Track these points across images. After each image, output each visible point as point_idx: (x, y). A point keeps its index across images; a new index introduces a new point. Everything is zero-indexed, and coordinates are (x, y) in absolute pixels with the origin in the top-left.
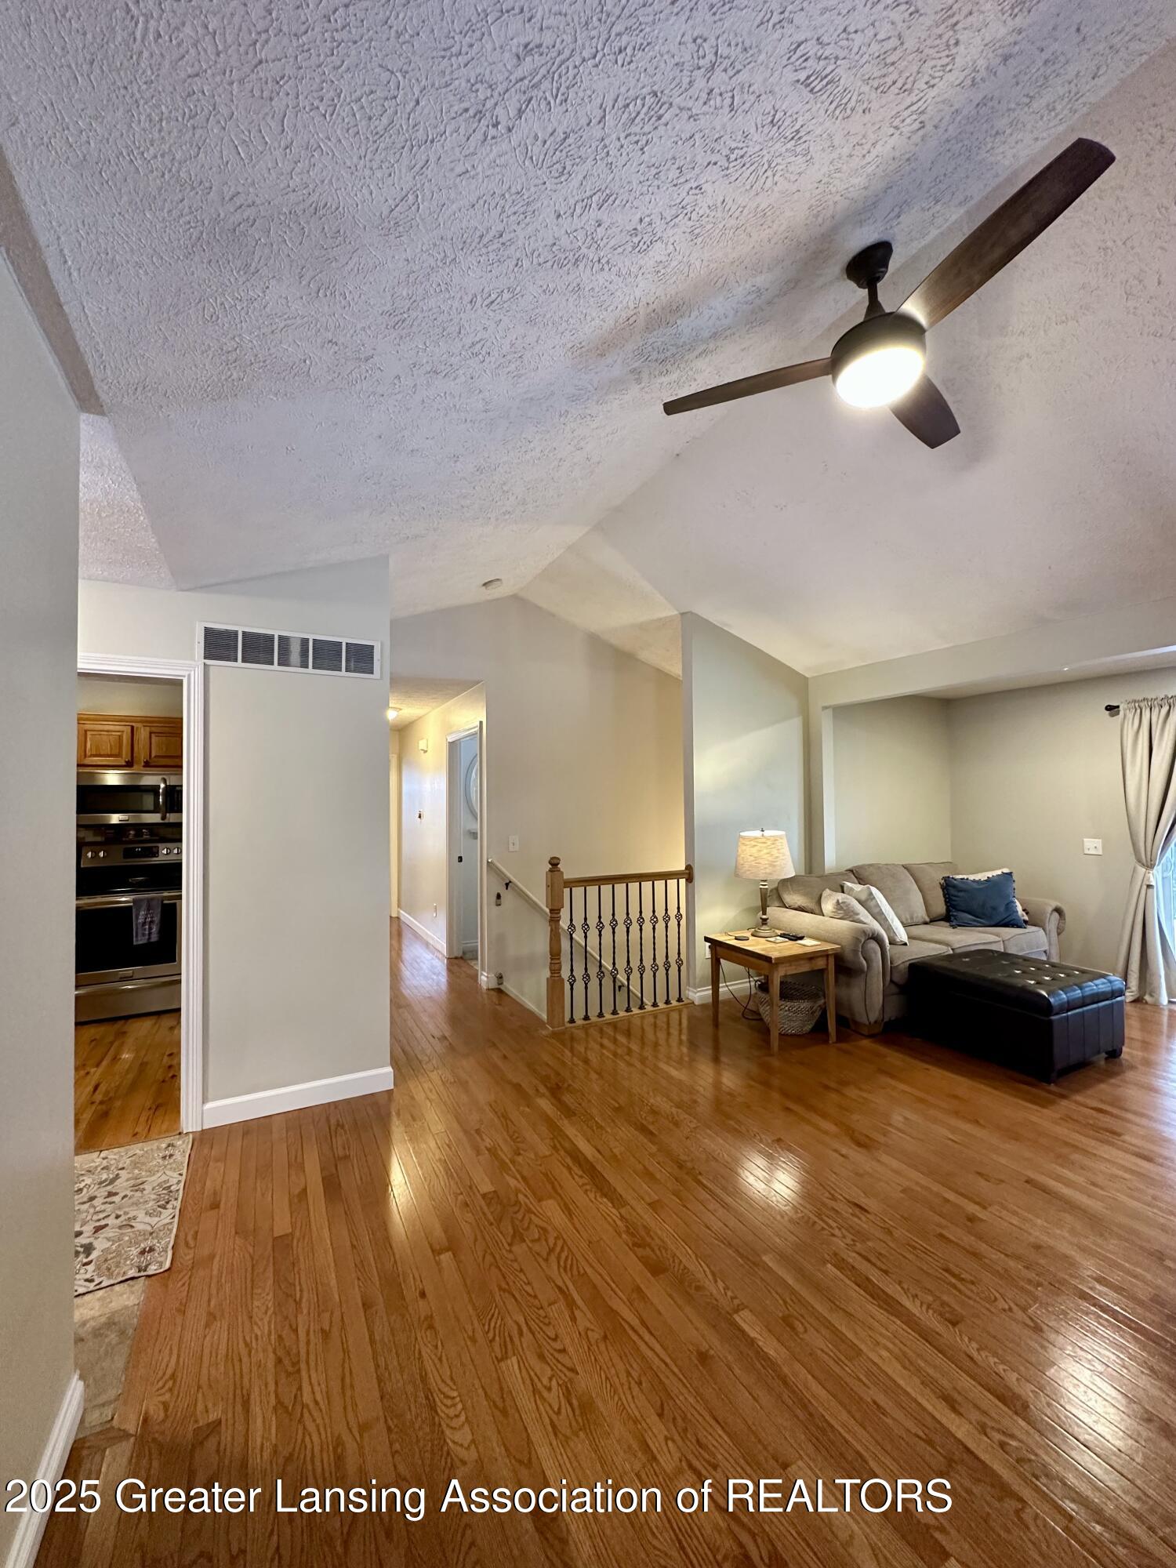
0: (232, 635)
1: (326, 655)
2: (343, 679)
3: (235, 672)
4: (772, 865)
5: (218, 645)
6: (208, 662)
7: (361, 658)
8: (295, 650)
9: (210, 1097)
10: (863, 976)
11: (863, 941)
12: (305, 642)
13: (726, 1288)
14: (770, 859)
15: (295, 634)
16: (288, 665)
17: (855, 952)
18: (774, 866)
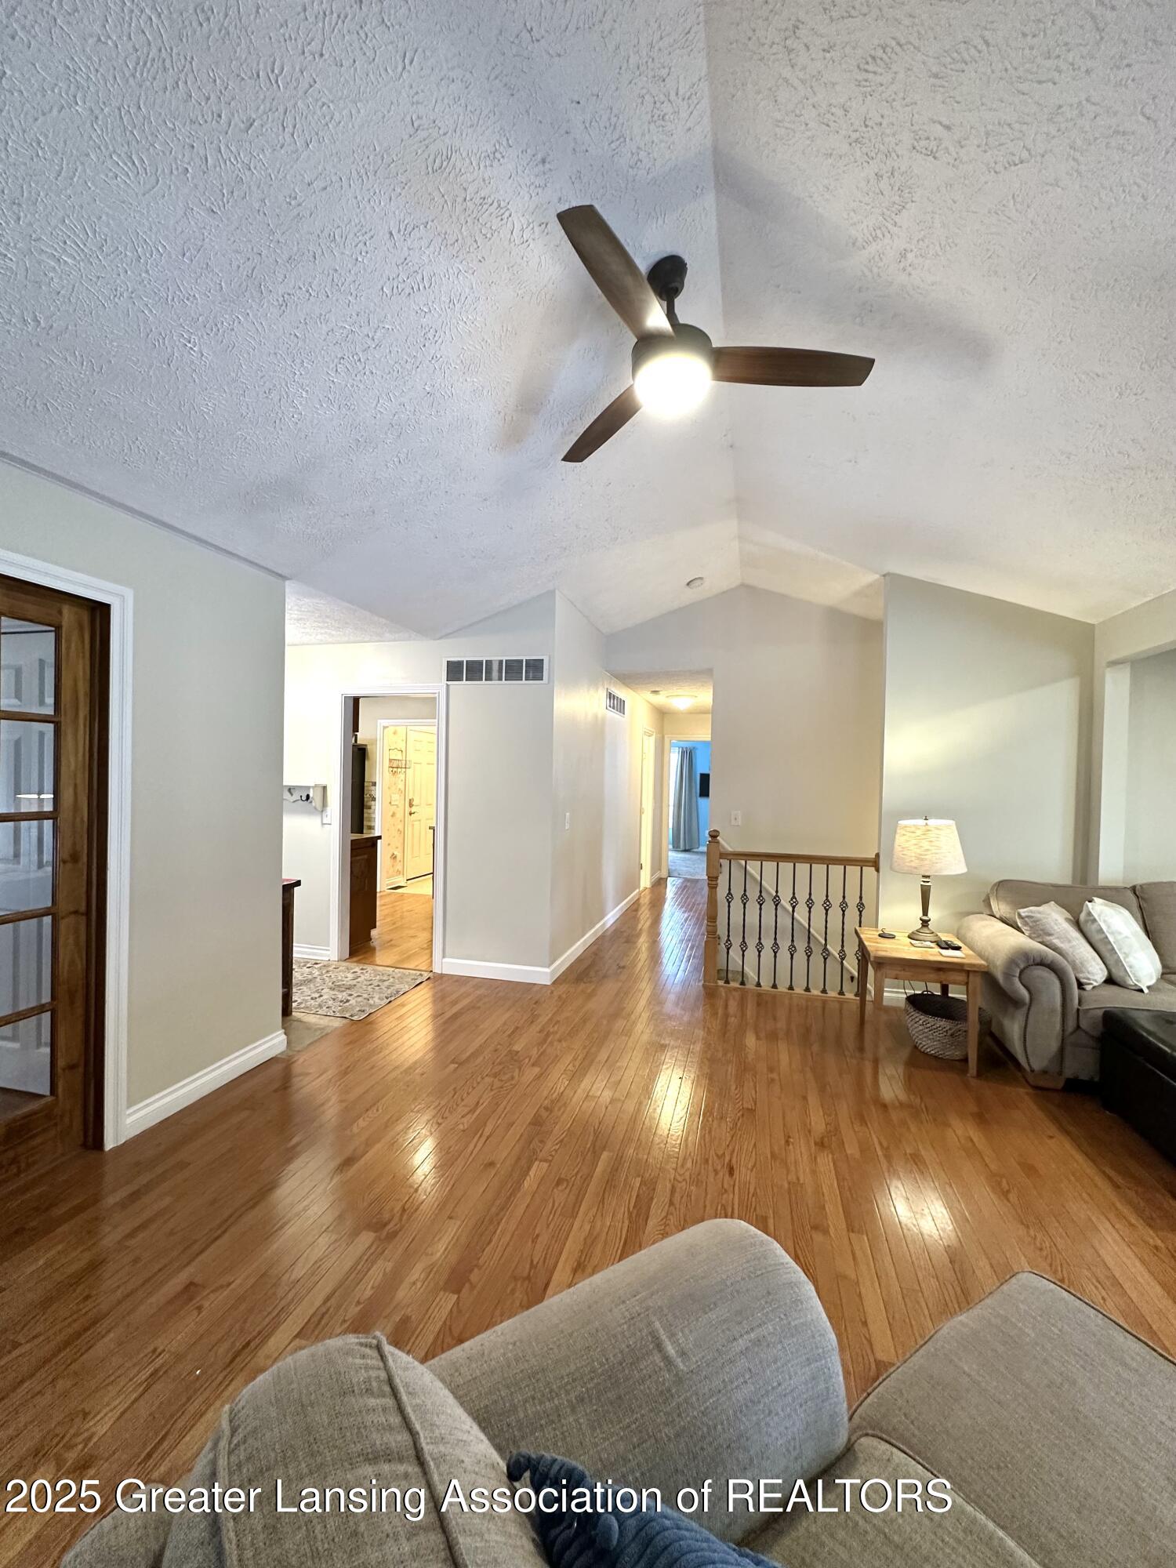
0: (460, 663)
1: (512, 670)
2: (524, 686)
3: (462, 686)
4: (919, 858)
5: (455, 671)
6: (449, 683)
7: (535, 669)
8: (495, 667)
9: (447, 954)
10: (1025, 1009)
11: (1022, 966)
12: (501, 662)
13: (556, 1151)
14: (918, 851)
15: (495, 658)
16: (491, 680)
17: (1008, 975)
18: (922, 860)
